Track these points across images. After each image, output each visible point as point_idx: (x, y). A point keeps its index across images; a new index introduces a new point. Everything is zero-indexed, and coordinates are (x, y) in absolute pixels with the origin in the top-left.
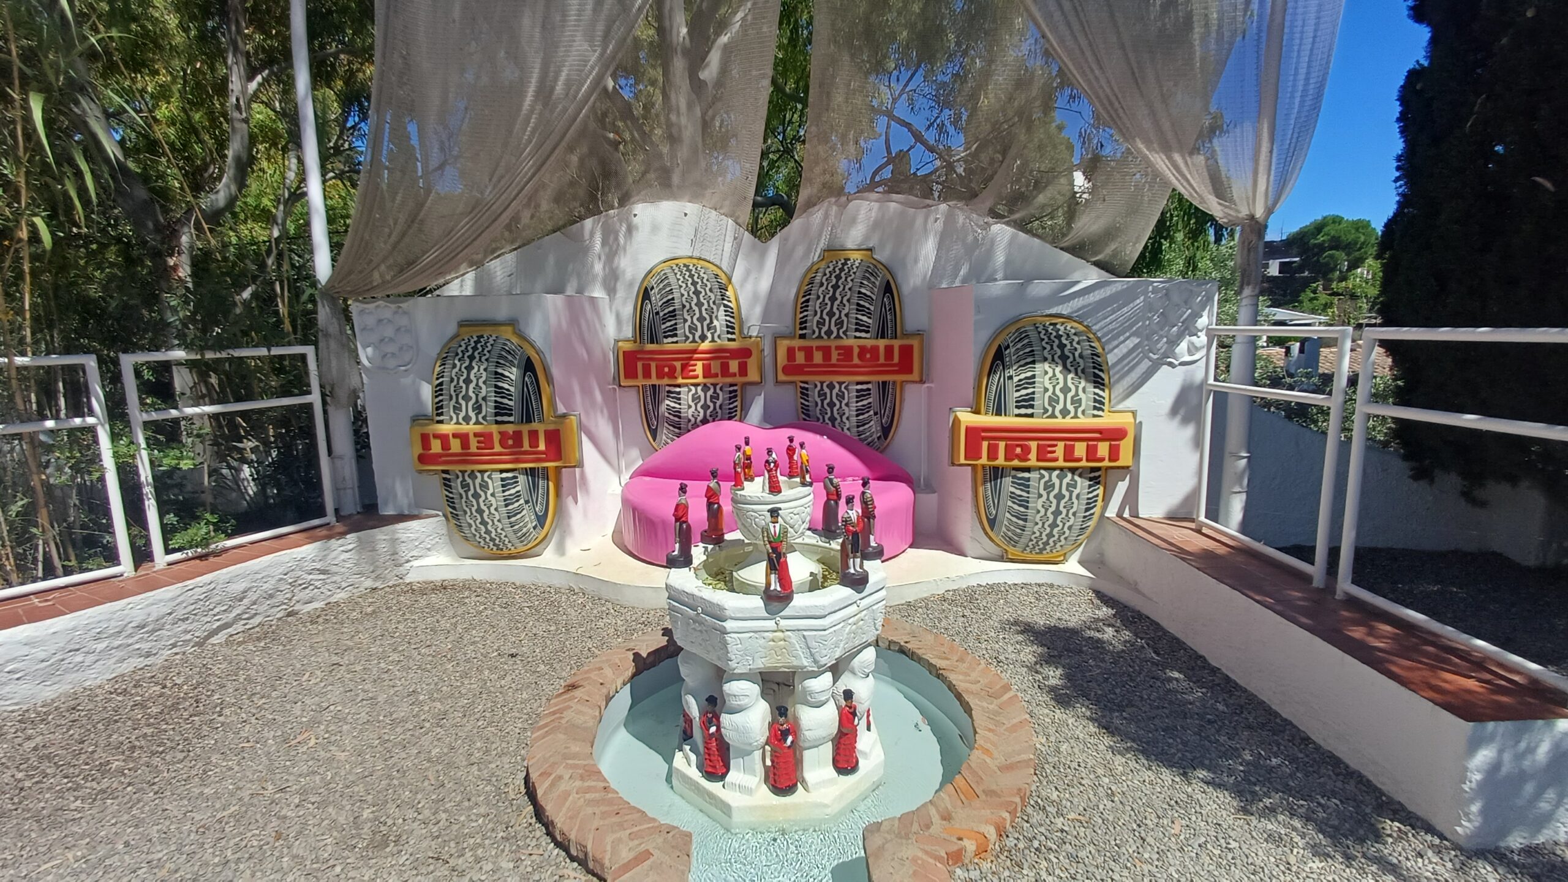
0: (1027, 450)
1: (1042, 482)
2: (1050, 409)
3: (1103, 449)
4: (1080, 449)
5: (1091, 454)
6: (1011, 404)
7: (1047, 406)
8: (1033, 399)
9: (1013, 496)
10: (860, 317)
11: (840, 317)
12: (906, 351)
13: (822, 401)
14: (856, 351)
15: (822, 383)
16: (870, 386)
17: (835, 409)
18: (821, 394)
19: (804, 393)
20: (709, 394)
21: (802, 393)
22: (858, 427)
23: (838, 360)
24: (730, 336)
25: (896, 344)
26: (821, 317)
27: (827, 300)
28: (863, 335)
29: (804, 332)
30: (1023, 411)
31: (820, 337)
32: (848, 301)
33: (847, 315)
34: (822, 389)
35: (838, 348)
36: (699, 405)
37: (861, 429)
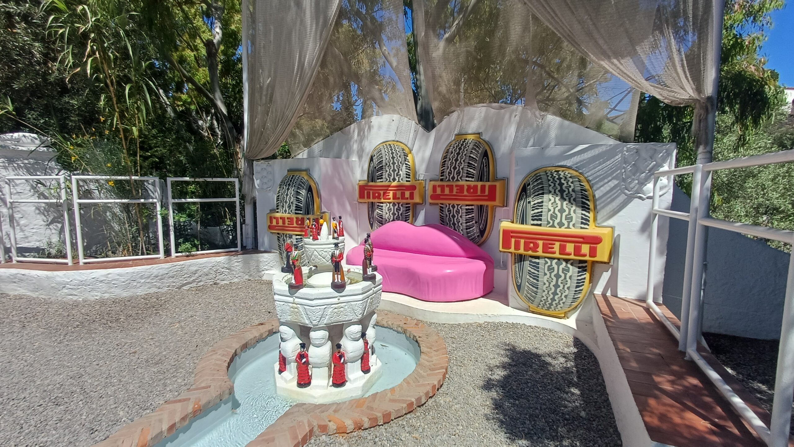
0: (536, 246)
1: (547, 266)
2: (551, 222)
3: (585, 249)
4: (570, 248)
5: (577, 251)
6: (529, 218)
7: (549, 220)
8: (541, 215)
9: (530, 273)
10: (469, 169)
11: (459, 170)
12: (493, 189)
13: (449, 214)
14: (466, 188)
15: (449, 205)
16: (473, 207)
17: (455, 219)
18: (449, 211)
19: (441, 209)
20: (396, 207)
21: (441, 210)
22: (467, 229)
23: (457, 192)
24: (407, 179)
25: (487, 184)
26: (450, 170)
27: (454, 161)
28: (470, 179)
29: (442, 177)
30: (535, 222)
31: (449, 180)
32: (464, 161)
33: (462, 169)
34: (449, 208)
35: (456, 186)
36: (391, 213)
37: (468, 230)
